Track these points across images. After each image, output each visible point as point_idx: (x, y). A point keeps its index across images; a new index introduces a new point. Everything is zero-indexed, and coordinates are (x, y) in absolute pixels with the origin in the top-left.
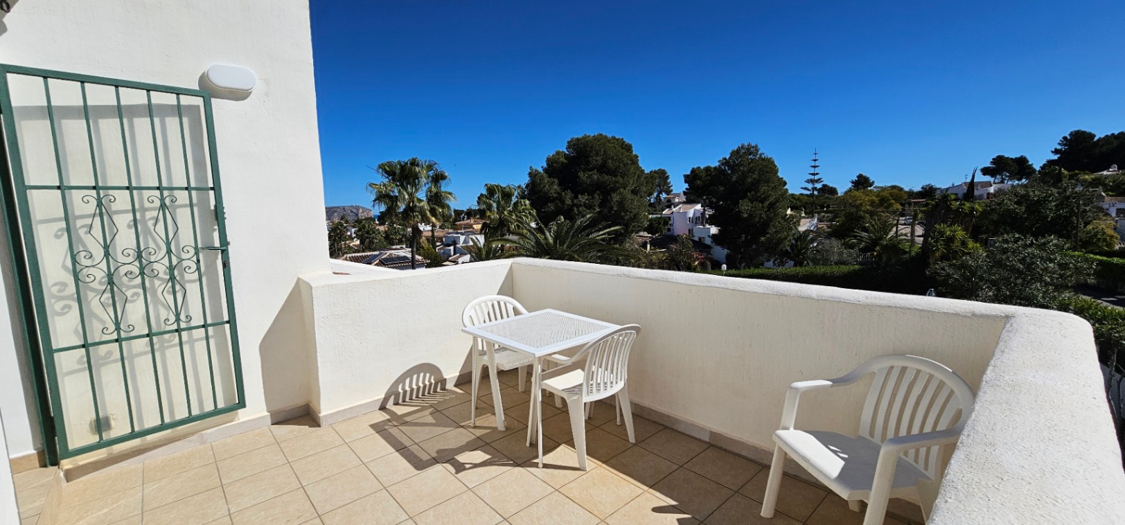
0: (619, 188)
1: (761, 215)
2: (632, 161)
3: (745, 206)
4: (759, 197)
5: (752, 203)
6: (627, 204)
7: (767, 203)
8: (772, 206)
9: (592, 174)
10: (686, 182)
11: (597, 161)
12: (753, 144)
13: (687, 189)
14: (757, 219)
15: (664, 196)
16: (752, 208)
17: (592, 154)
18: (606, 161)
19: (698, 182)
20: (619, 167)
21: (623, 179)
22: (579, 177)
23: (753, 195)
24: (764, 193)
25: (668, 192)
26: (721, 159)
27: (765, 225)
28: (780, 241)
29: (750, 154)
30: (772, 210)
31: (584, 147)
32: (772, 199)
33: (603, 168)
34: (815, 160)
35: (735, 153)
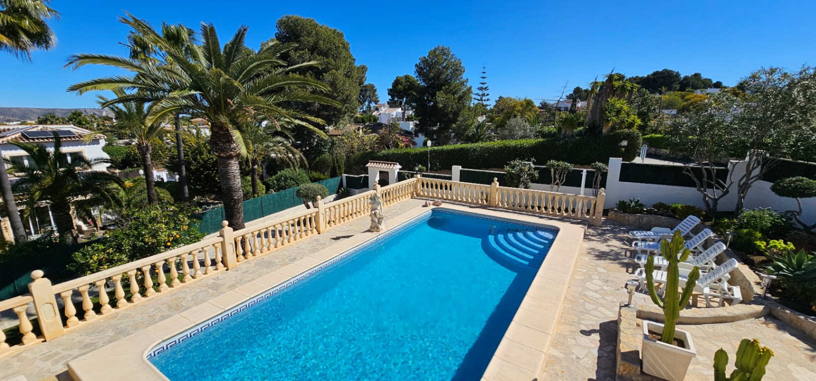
0: (331, 69)
1: (452, 105)
2: (344, 45)
3: (441, 97)
4: (451, 90)
5: (446, 95)
6: (339, 84)
7: (456, 96)
8: (460, 98)
9: (303, 54)
10: (389, 94)
11: (308, 42)
12: (446, 47)
13: (390, 100)
14: (450, 109)
15: (373, 105)
16: (446, 99)
17: (302, 34)
18: (318, 41)
19: (400, 86)
20: (330, 49)
21: (335, 60)
22: (290, 56)
23: (447, 89)
24: (454, 88)
25: (376, 102)
26: (421, 57)
27: (456, 114)
28: (467, 127)
29: (444, 54)
30: (461, 102)
31: (295, 25)
32: (460, 93)
33: (314, 50)
34: (484, 73)
35: (433, 53)
